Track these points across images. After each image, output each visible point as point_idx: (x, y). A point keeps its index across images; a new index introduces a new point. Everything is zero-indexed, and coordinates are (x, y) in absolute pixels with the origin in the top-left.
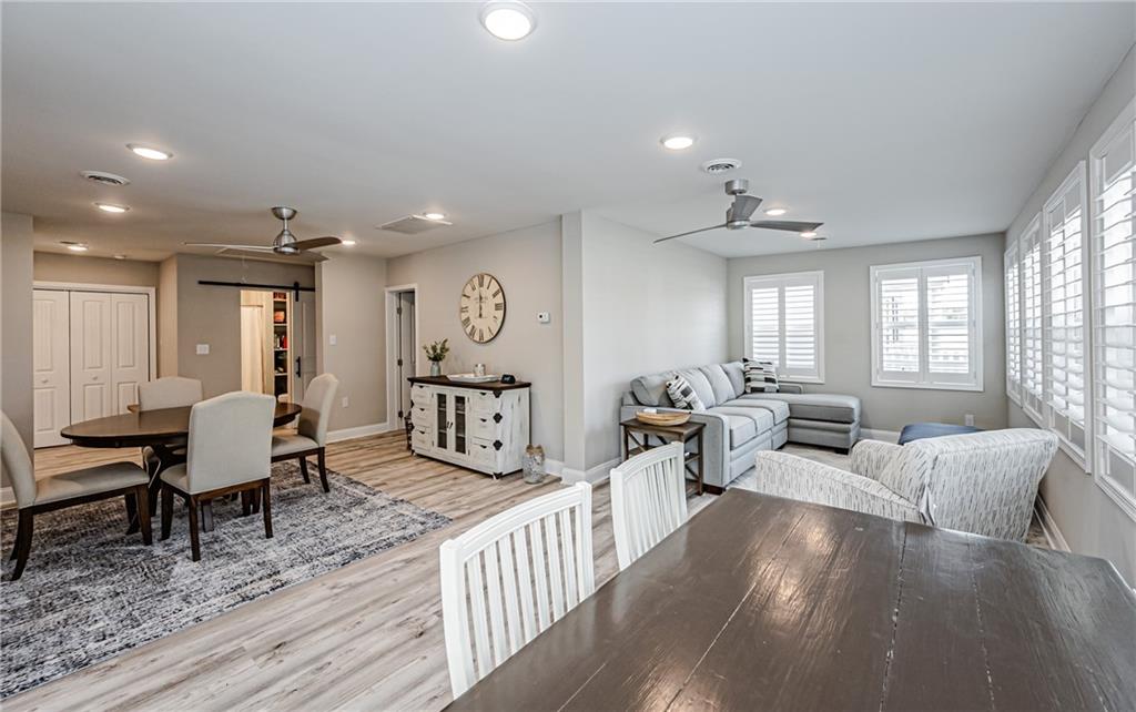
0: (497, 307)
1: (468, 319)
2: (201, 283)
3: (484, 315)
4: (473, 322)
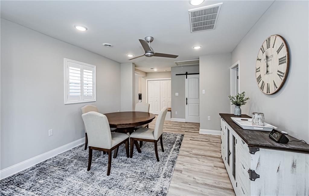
0: (281, 61)
1: (260, 77)
2: (176, 75)
3: (270, 72)
4: (263, 79)
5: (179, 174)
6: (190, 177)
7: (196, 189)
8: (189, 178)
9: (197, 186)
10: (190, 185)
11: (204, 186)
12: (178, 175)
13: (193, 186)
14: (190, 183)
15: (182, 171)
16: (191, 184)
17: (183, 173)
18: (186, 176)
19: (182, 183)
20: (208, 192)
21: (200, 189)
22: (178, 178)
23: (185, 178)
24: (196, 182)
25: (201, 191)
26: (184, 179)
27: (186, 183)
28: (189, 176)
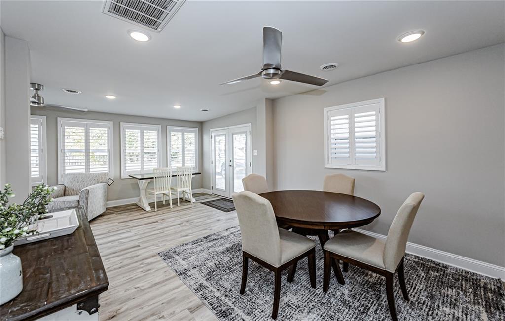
5: (190, 305)
6: (171, 314)
7: (151, 305)
8: (171, 311)
9: (150, 310)
10: (163, 303)
11: (140, 319)
12: (191, 302)
13: (157, 307)
14: (164, 305)
15: (191, 312)
16: (161, 306)
17: (188, 311)
18: (178, 310)
19: (175, 298)
20: (132, 313)
21: (146, 309)
22: (185, 298)
23: (176, 307)
24: (157, 314)
25: (142, 308)
26: (176, 305)
27: (168, 302)
28: (173, 313)
